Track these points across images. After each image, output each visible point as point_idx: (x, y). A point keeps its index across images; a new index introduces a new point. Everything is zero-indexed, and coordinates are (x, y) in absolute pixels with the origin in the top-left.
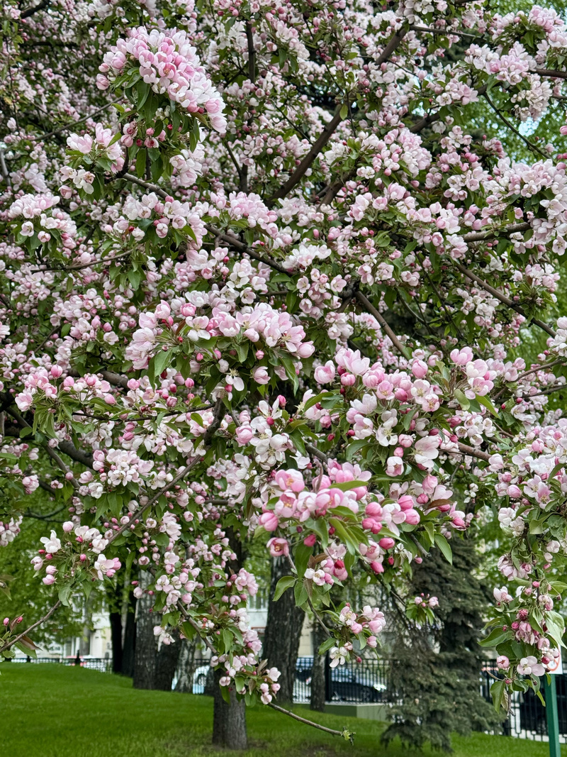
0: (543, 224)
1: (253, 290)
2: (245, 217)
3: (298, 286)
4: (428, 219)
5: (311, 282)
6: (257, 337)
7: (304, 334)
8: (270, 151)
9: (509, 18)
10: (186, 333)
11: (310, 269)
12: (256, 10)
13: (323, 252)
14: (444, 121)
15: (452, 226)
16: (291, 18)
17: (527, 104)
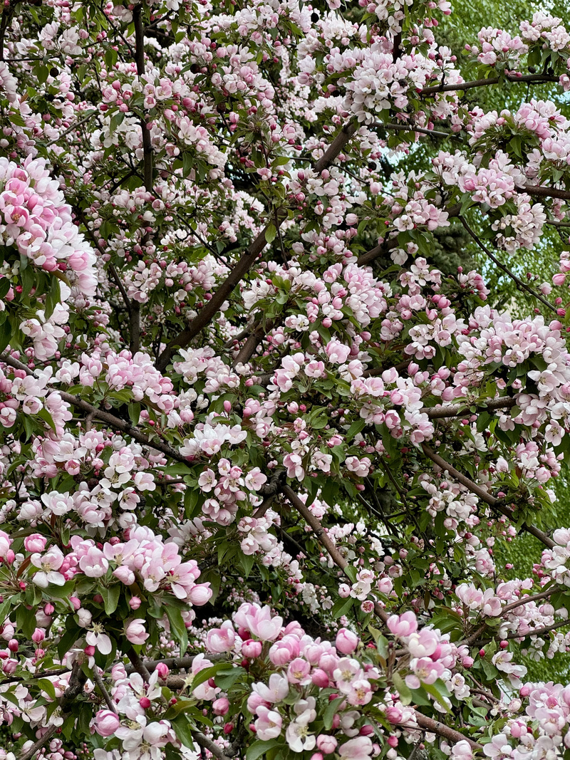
0: (533, 402)
1: (137, 491)
2: (129, 386)
3: (201, 483)
4: (380, 392)
5: (218, 476)
6: (132, 577)
7: (198, 572)
8: (170, 282)
9: (491, 117)
10: (31, 576)
11: (216, 458)
12: (152, 106)
13: (237, 435)
14: (405, 248)
15: (412, 400)
16: (201, 107)
17: (512, 233)
